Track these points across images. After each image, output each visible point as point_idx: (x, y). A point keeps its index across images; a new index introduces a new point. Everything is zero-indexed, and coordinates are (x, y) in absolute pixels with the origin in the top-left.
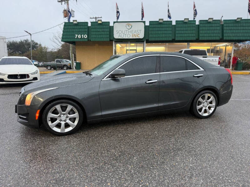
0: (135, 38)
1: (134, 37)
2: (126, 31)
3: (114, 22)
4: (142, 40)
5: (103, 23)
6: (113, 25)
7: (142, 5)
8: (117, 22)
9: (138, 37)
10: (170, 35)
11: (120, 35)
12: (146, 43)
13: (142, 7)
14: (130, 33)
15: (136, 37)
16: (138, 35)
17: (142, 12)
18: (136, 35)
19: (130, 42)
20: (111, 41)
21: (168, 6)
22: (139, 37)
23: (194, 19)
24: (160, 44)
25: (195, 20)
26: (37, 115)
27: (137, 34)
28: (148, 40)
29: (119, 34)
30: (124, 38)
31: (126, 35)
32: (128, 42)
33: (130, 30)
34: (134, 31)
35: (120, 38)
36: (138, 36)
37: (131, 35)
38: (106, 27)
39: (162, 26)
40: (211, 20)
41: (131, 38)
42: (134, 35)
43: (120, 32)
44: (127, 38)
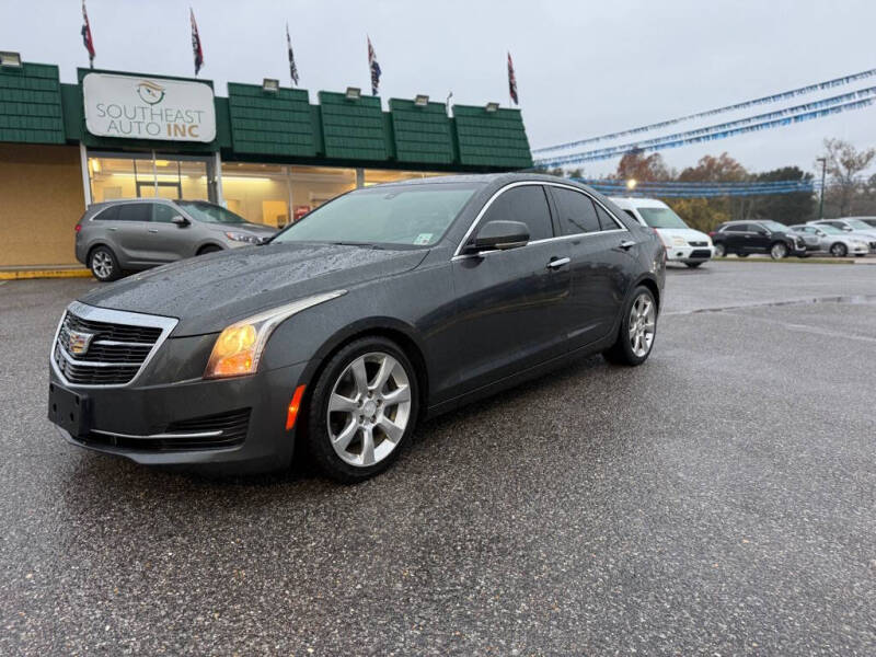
0: (179, 138)
1: (176, 135)
2: (139, 111)
3: (82, 72)
4: (206, 150)
5: (28, 69)
6: (76, 82)
7: (193, 19)
8: (91, 70)
9: (192, 135)
10: (308, 140)
11: (117, 123)
12: (223, 160)
13: (195, 27)
14: (157, 119)
15: (183, 135)
16: (190, 130)
17: (194, 44)
18: (184, 126)
19: (157, 153)
20: (73, 144)
21: (289, 40)
22: (196, 136)
23: (375, 92)
24: (264, 166)
25: (377, 95)
26: (293, 409)
27: (188, 126)
28: (231, 149)
29: (108, 119)
30: (135, 134)
31: (143, 126)
32: (151, 152)
33: (156, 109)
34: (174, 113)
35: (114, 133)
36: (194, 131)
37: (164, 125)
38: (45, 84)
39: (273, 103)
40: (422, 103)
41: (164, 136)
42: (176, 126)
43: (114, 111)
44: (144, 135)
